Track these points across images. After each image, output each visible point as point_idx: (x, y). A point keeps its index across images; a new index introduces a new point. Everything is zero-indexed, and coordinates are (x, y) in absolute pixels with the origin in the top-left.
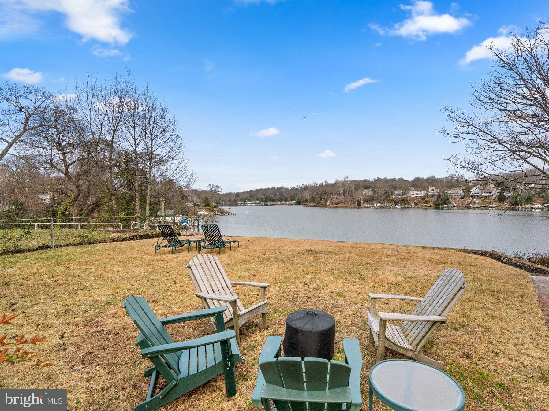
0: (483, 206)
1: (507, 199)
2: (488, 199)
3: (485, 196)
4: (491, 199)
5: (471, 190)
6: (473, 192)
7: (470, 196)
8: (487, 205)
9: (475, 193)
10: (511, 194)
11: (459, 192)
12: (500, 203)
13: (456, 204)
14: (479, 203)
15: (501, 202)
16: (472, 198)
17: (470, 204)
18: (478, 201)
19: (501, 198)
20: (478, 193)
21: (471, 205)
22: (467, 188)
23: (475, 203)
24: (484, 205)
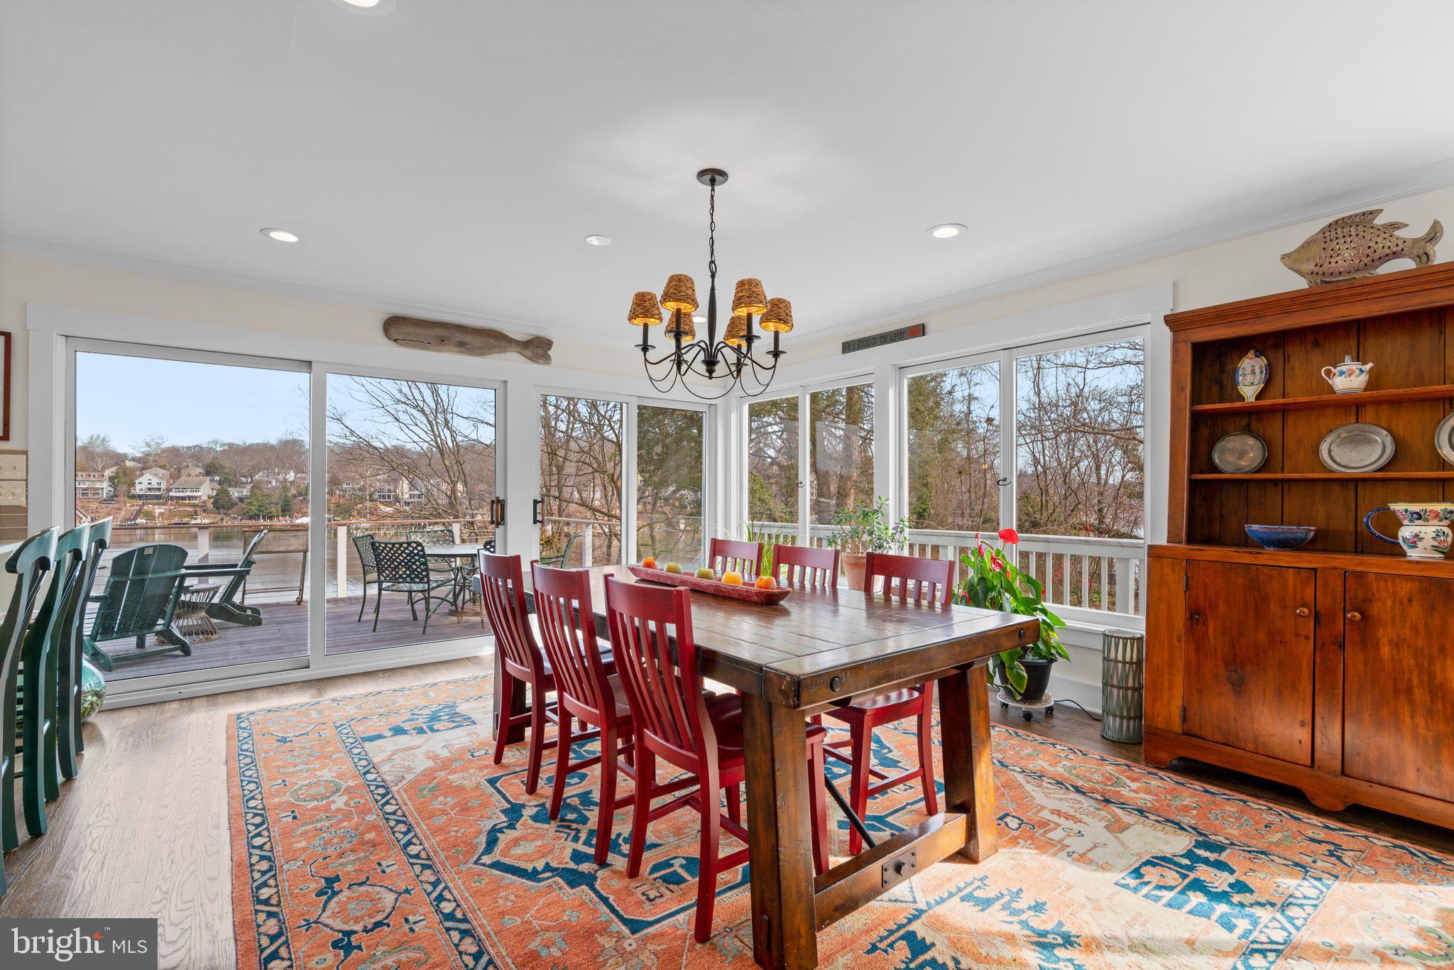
0: (173, 522)
1: (236, 504)
2: (189, 505)
3: (176, 497)
4: (195, 506)
5: (137, 481)
6: (145, 486)
7: (133, 497)
8: (185, 520)
9: (149, 489)
10: (245, 492)
11: (98, 485)
12: (218, 513)
13: (89, 519)
14: (161, 514)
15: (221, 511)
16: (140, 502)
17: (135, 519)
18: (158, 510)
19: (221, 504)
20: (159, 489)
21: (139, 521)
22: (125, 474)
23: (149, 516)
24: (177, 520)
